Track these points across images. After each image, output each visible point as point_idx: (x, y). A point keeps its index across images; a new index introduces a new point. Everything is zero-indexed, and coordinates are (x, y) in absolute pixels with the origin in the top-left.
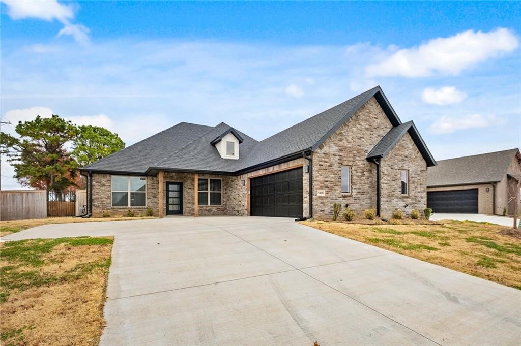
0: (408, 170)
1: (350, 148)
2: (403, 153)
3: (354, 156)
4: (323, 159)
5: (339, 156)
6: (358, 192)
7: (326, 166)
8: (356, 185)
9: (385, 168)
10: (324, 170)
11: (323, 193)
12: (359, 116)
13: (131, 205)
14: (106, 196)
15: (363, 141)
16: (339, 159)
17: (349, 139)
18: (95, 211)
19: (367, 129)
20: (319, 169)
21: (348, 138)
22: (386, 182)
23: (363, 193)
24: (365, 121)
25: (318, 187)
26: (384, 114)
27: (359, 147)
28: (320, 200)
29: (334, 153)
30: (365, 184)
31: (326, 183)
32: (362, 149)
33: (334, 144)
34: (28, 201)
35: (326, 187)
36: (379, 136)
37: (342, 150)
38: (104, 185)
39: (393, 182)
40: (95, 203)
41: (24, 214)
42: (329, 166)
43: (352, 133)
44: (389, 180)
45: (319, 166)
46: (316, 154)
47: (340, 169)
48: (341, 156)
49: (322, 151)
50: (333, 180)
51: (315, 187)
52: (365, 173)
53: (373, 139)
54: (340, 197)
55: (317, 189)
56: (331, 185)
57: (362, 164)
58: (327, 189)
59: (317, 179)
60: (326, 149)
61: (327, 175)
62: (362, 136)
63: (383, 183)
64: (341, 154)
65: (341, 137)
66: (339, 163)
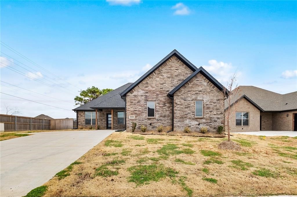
0: (203, 100)
1: (154, 90)
2: (196, 89)
3: (157, 95)
4: (134, 99)
5: (145, 96)
6: (160, 116)
7: (136, 102)
8: (159, 112)
9: (179, 100)
10: (134, 104)
11: (133, 117)
12: (162, 70)
13: (92, 124)
14: (83, 121)
15: (165, 85)
16: (145, 98)
17: (154, 85)
18: (79, 127)
19: (169, 78)
20: (130, 104)
21: (152, 85)
22: (179, 109)
23: (165, 116)
24: (167, 73)
25: (130, 114)
26: (185, 65)
27: (162, 89)
28: (131, 121)
29: (141, 95)
30: (167, 111)
31: (135, 112)
32: (164, 90)
33: (142, 89)
34: (67, 123)
35: (135, 114)
36: (179, 80)
37: (147, 93)
38: (82, 116)
39: (187, 109)
40: (79, 123)
41: (66, 128)
42: (137, 102)
43: (156, 82)
44: (182, 108)
45: (130, 103)
46: (129, 97)
47: (146, 103)
48: (147, 96)
49: (133, 94)
50: (141, 110)
51: (128, 114)
52: (166, 104)
53: (174, 83)
54: (146, 119)
55: (128, 115)
56: (139, 113)
57: (163, 99)
58: (136, 115)
59: (129, 109)
60: (135, 93)
61: (136, 107)
62: (164, 82)
63: (176, 110)
64: (146, 95)
65: (147, 85)
66: (145, 100)
